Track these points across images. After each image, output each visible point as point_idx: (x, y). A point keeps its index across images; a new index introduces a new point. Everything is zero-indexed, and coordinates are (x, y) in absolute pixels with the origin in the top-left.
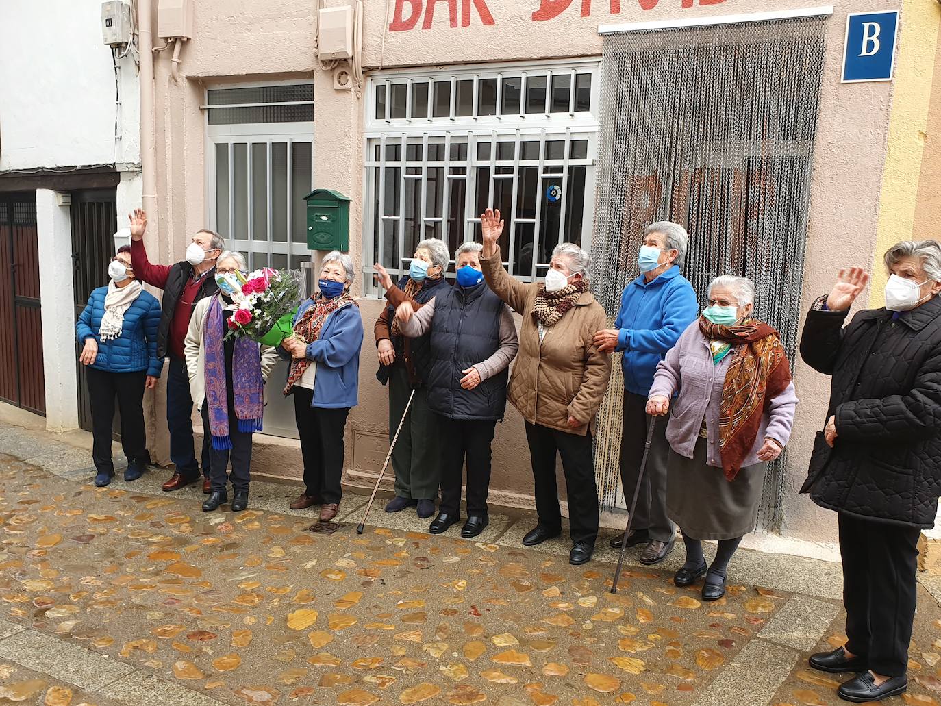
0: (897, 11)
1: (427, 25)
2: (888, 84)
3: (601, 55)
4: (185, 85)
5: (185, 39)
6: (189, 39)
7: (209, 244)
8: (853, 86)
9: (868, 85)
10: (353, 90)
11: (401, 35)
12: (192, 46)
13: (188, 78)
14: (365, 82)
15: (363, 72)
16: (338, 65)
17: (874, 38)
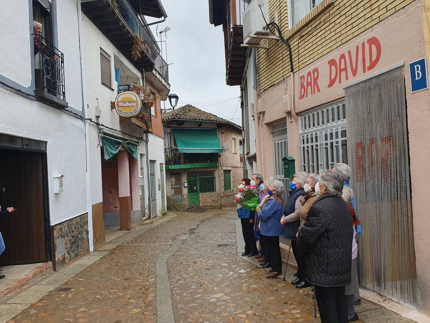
0: (425, 58)
1: (307, 96)
2: (427, 90)
3: (344, 97)
4: (265, 126)
5: (263, 112)
6: (264, 112)
7: (256, 178)
8: (416, 93)
9: (421, 92)
10: (294, 121)
11: (302, 100)
12: (266, 113)
13: (265, 124)
14: (298, 118)
15: (296, 115)
16: (289, 113)
17: (419, 71)
